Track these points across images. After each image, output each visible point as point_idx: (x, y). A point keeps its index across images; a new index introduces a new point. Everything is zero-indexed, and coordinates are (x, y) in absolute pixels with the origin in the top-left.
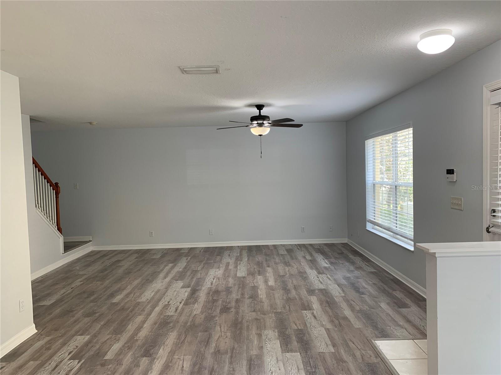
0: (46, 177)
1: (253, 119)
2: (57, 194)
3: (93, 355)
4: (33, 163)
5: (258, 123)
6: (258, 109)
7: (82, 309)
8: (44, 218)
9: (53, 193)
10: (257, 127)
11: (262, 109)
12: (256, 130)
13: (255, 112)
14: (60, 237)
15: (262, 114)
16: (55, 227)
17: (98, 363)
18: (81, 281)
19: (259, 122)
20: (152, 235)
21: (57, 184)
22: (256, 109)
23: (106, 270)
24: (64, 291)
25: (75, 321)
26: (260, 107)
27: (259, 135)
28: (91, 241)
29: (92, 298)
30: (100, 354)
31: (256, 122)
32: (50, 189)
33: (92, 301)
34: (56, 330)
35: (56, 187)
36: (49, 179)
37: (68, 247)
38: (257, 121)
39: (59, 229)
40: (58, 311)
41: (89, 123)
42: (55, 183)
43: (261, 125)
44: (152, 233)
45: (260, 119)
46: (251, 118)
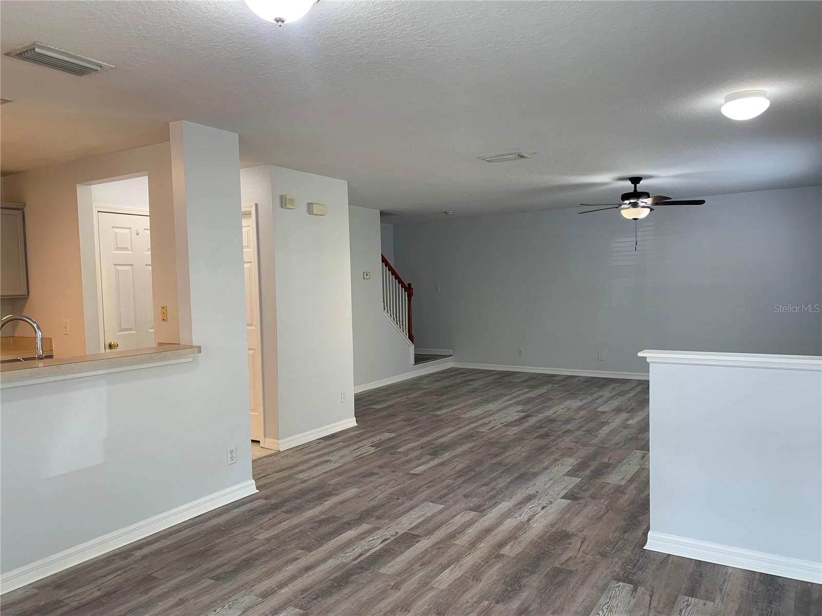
0: (397, 277)
1: (625, 197)
2: (410, 296)
3: (389, 447)
4: (383, 261)
5: (630, 203)
6: (632, 183)
7: (403, 415)
8: (393, 324)
9: (405, 295)
10: (631, 209)
11: (639, 183)
12: (628, 213)
13: (628, 186)
14: (410, 345)
15: (638, 190)
16: (406, 334)
17: (389, 452)
18: (419, 394)
19: (632, 201)
20: (522, 354)
21: (410, 285)
22: (629, 183)
23: (452, 386)
24: (399, 399)
25: (392, 423)
26: (635, 180)
27: (633, 219)
28: (451, 356)
29: (419, 408)
30: (395, 447)
31: (627, 202)
32: (402, 291)
33: (417, 411)
34: (372, 426)
35: (408, 289)
36: (401, 279)
37: (420, 359)
38: (628, 199)
39: (411, 337)
40: (384, 413)
41: (444, 212)
42: (408, 284)
43: (635, 205)
44: (521, 351)
45: (635, 195)
46: (622, 195)
